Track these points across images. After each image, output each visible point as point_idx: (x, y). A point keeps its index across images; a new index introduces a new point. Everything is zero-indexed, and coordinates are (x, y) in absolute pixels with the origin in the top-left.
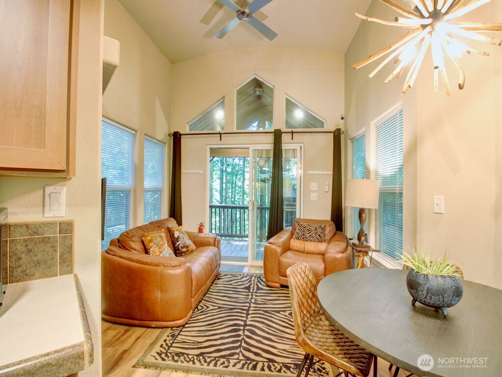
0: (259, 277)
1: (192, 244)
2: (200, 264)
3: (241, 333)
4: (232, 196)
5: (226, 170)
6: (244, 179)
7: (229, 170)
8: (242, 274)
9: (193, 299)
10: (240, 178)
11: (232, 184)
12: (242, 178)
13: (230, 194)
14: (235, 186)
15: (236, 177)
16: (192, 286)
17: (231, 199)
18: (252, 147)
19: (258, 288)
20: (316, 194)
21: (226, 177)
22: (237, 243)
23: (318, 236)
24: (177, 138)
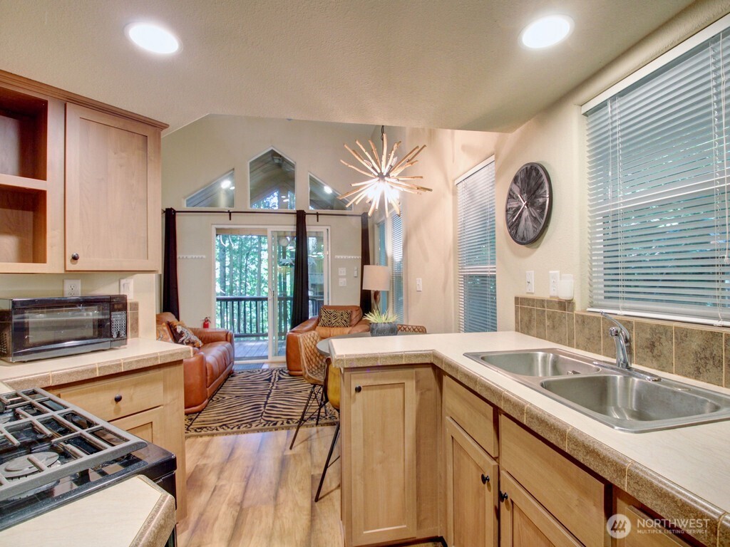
0: (282, 370)
1: (198, 340)
2: (213, 356)
3: (262, 408)
4: (241, 287)
5: (230, 247)
6: (260, 261)
7: (236, 247)
8: (261, 371)
9: (208, 389)
10: (254, 259)
11: (241, 268)
12: (257, 259)
13: (238, 283)
14: (246, 270)
15: (247, 257)
16: (207, 375)
17: (240, 290)
18: (270, 229)
19: (280, 378)
20: (345, 279)
21: (231, 257)
22: (251, 344)
23: (343, 322)
24: (170, 217)
